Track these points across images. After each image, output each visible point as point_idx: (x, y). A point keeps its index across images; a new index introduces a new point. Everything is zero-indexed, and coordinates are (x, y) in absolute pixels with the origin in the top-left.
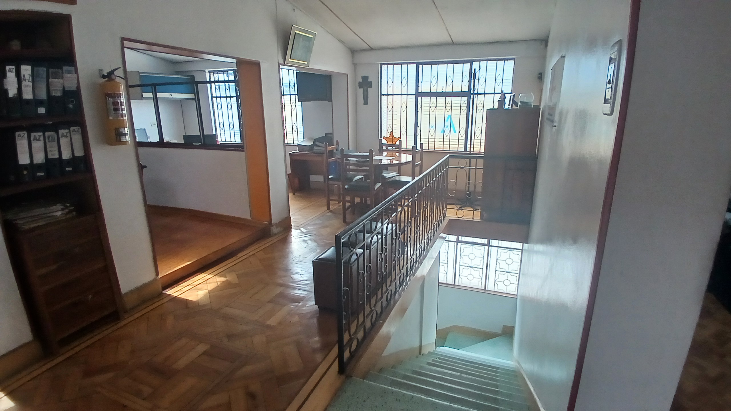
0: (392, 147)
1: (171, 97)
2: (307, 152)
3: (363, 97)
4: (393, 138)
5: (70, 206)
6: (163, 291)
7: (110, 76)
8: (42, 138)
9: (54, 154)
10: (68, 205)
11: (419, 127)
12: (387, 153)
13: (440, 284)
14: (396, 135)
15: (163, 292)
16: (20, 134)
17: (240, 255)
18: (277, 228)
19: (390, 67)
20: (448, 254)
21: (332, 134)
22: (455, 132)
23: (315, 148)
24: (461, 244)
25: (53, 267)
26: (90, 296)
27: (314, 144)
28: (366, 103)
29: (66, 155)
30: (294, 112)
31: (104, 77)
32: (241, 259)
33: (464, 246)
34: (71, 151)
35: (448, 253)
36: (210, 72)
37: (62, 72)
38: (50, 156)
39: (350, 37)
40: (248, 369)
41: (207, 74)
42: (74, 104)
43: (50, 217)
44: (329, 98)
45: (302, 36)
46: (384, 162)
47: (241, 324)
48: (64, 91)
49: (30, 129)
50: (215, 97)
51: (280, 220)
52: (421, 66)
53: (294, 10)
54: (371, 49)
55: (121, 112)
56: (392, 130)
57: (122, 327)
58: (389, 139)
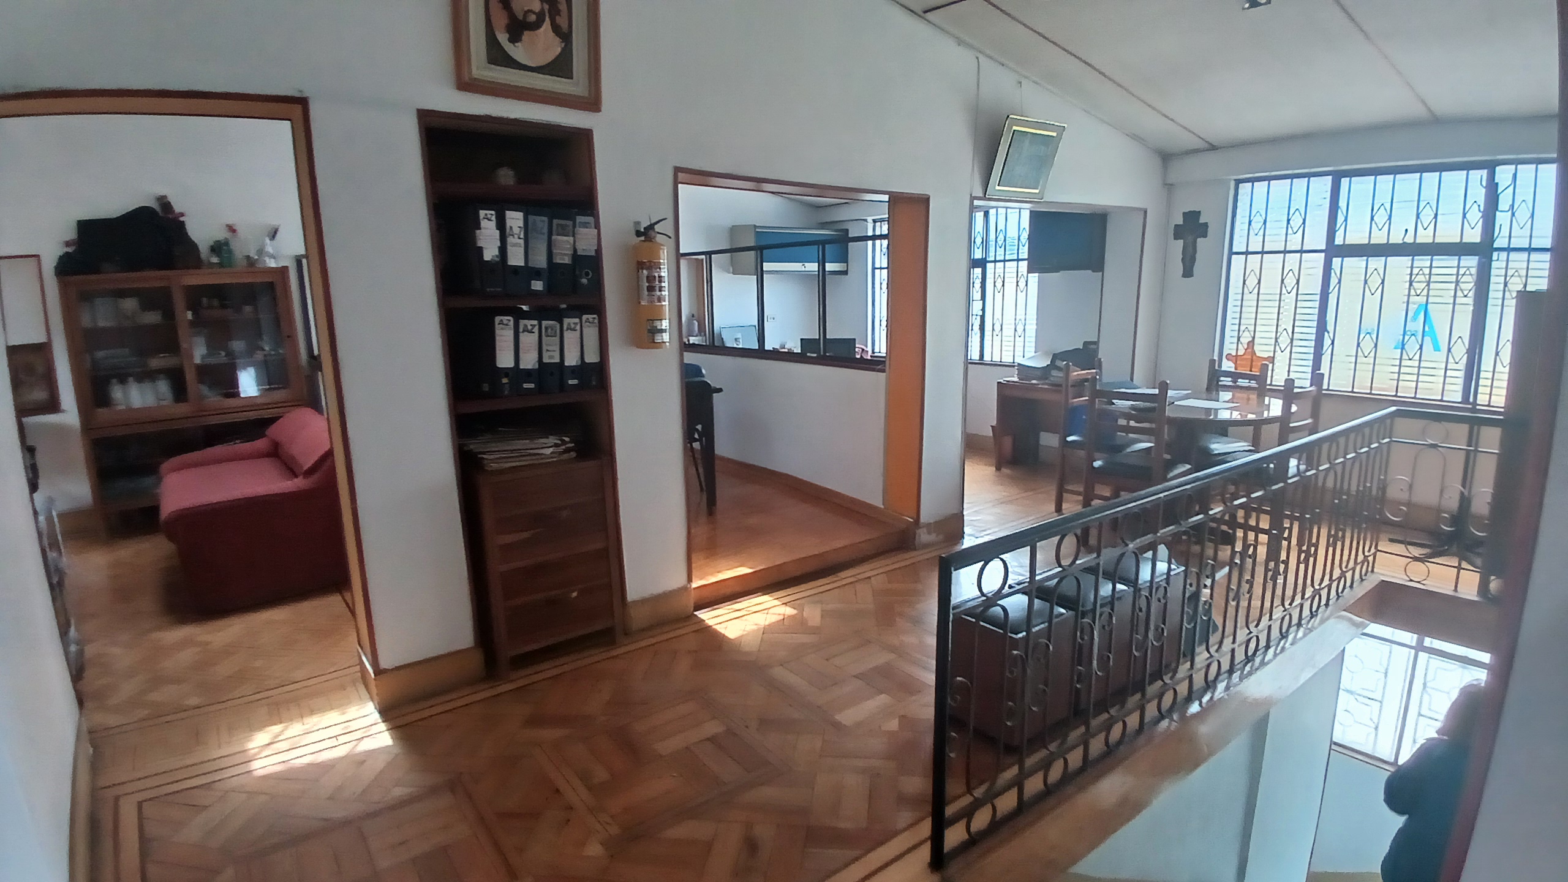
0: (1248, 381)
1: (803, 269)
2: (1034, 382)
3: (1182, 259)
4: (1254, 357)
5: (570, 442)
6: (696, 611)
7: (646, 233)
8: (536, 330)
9: (552, 357)
10: (567, 439)
11: (1328, 332)
12: (1233, 395)
13: (1333, 747)
14: (1262, 351)
15: (695, 613)
16: (502, 320)
17: (843, 574)
18: (929, 533)
19: (1261, 187)
20: (1386, 676)
21: (1096, 343)
22: (1437, 348)
23: (1054, 373)
24: (1430, 657)
25: (526, 535)
26: (575, 594)
27: (1052, 366)
28: (1188, 273)
29: (571, 360)
30: (1021, 296)
31: (638, 234)
32: (844, 582)
33: (1436, 662)
34: (579, 353)
35: (1386, 673)
36: (875, 221)
37: (574, 226)
38: (546, 360)
39: (1153, 125)
40: (768, 793)
41: (870, 226)
42: (590, 277)
43: (538, 454)
44: (1097, 264)
45: (1029, 134)
46: (1224, 415)
47: (790, 705)
48: (575, 256)
49: (519, 315)
50: (878, 268)
51: (938, 519)
52: (1345, 182)
53: (1020, 83)
54: (1213, 148)
55: (658, 293)
56: (1251, 339)
57: (613, 657)
58: (1242, 360)
